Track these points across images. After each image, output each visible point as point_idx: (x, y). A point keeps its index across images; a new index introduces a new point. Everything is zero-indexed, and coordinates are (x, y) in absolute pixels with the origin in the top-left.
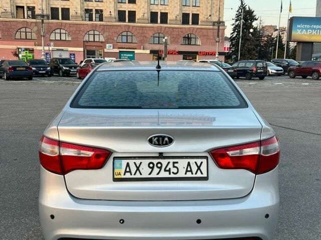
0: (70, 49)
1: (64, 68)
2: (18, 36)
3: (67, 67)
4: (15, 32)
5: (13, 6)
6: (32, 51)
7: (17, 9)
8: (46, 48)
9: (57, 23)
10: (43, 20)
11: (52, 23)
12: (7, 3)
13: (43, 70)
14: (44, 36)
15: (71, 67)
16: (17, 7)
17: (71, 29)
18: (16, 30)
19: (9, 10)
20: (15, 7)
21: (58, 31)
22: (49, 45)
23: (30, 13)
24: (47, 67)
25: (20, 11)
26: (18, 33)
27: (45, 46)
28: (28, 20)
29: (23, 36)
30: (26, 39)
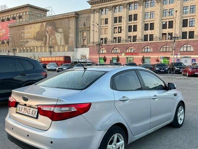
0: (192, 56)
1: (176, 68)
2: (161, 50)
3: (178, 68)
4: (160, 48)
5: (161, 34)
6: (168, 58)
7: (163, 35)
8: (175, 56)
9: (185, 41)
10: (175, 40)
11: (182, 41)
12: (158, 32)
13: (163, 70)
14: (174, 49)
15: (181, 68)
16: (163, 34)
17: (194, 44)
18: (161, 47)
19: (158, 36)
20: (162, 34)
21: (186, 46)
22: (177, 55)
23: (169, 36)
24: (165, 68)
25: (164, 36)
26: (162, 49)
27: (174, 55)
28: (168, 41)
29: (164, 50)
30: (166, 51)
